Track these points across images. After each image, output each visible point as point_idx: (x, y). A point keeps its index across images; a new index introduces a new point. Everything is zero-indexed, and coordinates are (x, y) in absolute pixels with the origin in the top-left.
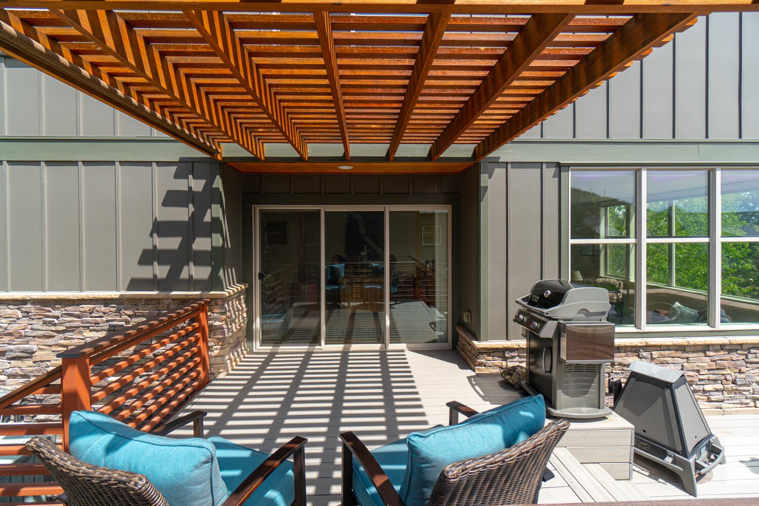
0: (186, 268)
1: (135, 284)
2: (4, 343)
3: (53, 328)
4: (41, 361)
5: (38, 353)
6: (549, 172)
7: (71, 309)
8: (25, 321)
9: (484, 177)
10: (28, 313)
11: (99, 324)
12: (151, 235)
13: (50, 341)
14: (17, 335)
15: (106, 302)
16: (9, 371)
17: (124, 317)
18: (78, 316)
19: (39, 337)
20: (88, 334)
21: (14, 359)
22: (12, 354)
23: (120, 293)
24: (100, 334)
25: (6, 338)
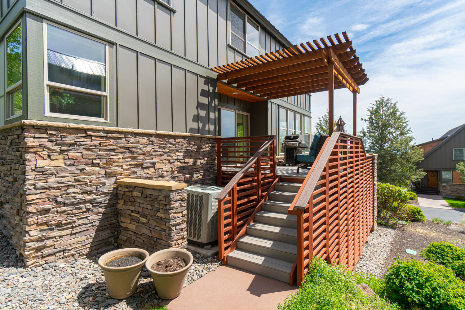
0: (207, 125)
1: (191, 130)
2: (141, 159)
3: (164, 150)
4: (159, 169)
5: (157, 164)
6: (277, 107)
7: (172, 141)
8: (150, 147)
9: (268, 105)
10: (152, 142)
11: (182, 148)
12: (197, 108)
13: (162, 158)
14: (147, 154)
15: (184, 137)
16: (144, 175)
17: (191, 145)
18: (174, 145)
19: (157, 155)
20: (178, 154)
21: (145, 168)
22: (147, 165)
23: (188, 134)
24: (182, 154)
25: (142, 157)
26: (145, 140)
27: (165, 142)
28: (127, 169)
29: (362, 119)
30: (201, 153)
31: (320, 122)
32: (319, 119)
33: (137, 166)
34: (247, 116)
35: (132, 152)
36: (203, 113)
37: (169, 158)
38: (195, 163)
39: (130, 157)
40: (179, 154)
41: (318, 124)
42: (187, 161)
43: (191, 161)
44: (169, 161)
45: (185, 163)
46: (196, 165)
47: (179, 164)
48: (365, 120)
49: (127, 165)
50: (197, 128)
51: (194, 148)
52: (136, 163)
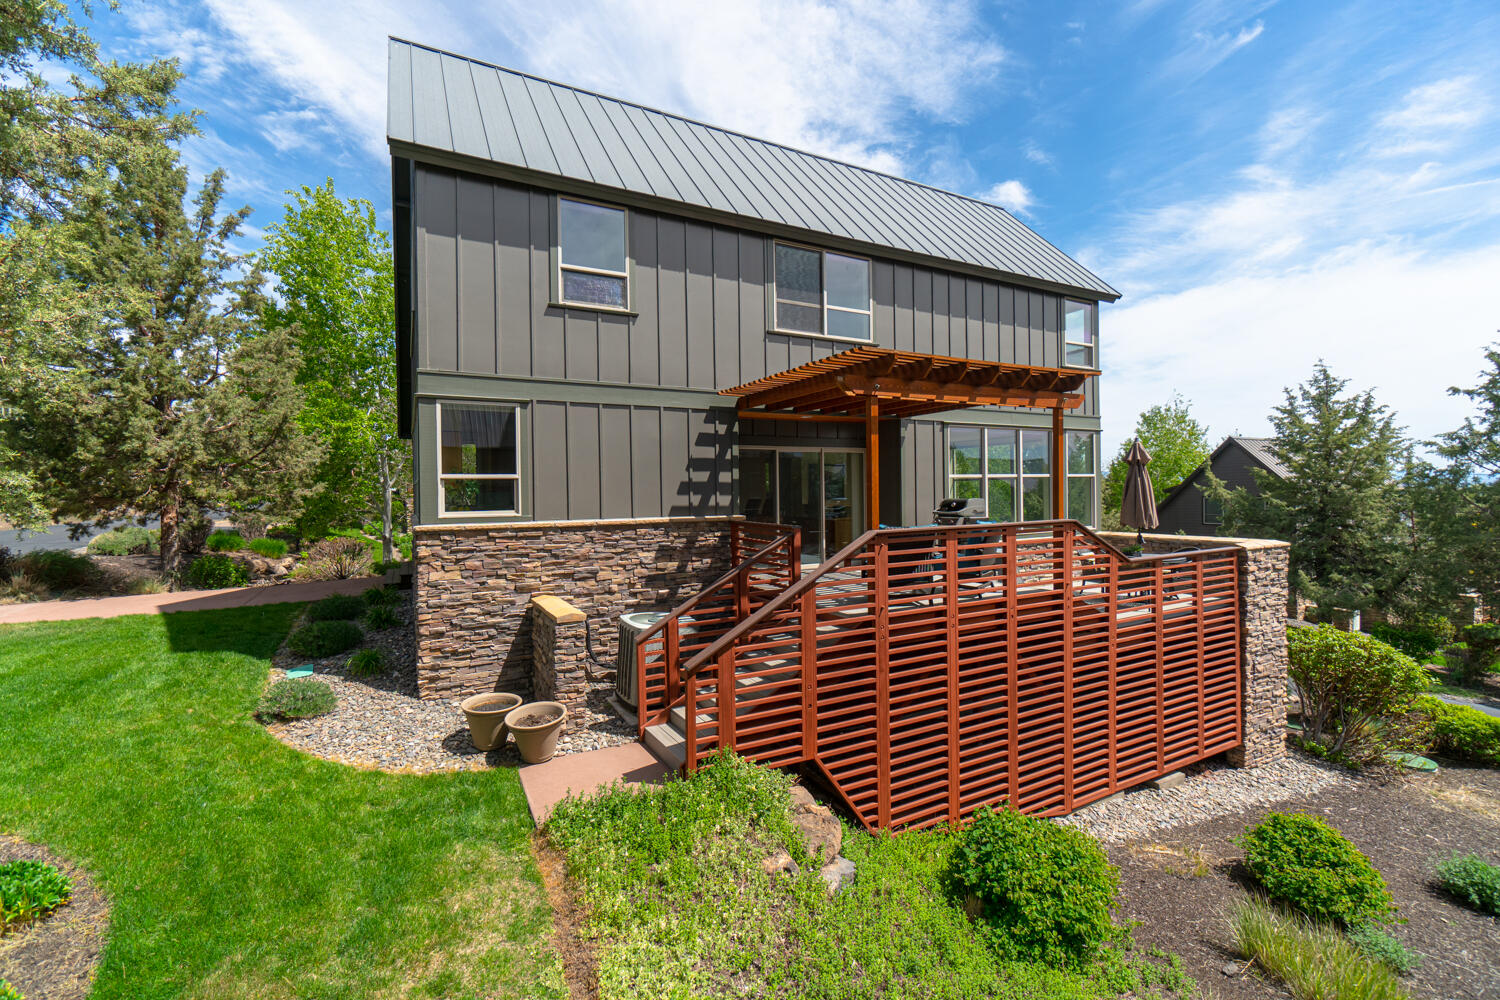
0: (713, 497)
1: (675, 511)
3: (614, 551)
5: (601, 573)
6: (938, 427)
7: (629, 533)
8: (588, 546)
9: (903, 429)
10: (592, 538)
11: (651, 545)
12: (688, 470)
13: (611, 562)
14: (582, 558)
15: (656, 526)
16: (577, 590)
17: (671, 538)
18: (634, 539)
19: (601, 559)
20: (641, 554)
21: (580, 580)
22: (580, 575)
23: (666, 519)
24: (653, 554)
25: (573, 562)
26: (579, 536)
27: (616, 537)
28: (548, 582)
29: (1455, 391)
30: (694, 551)
31: (1291, 404)
32: (1285, 395)
33: (565, 576)
34: (861, 455)
35: (556, 556)
36: (702, 477)
37: (624, 562)
38: (681, 569)
39: (554, 564)
40: (646, 554)
41: (1284, 411)
42: (661, 565)
43: (672, 566)
44: (624, 566)
45: (657, 569)
46: (684, 571)
47: (645, 571)
48: (1469, 393)
49: (548, 576)
50: (687, 504)
51: (679, 543)
52: (562, 571)
